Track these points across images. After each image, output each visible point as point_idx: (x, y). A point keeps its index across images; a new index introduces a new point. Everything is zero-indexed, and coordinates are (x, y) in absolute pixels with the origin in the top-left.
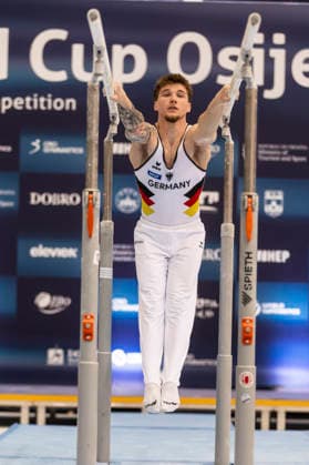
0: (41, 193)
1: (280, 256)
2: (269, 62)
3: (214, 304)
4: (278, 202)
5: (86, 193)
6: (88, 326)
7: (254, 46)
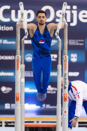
0: (2, 56)
1: (76, 74)
2: (72, 15)
3: (56, 89)
4: (75, 57)
5: (16, 56)
6: (17, 97)
7: (67, 10)
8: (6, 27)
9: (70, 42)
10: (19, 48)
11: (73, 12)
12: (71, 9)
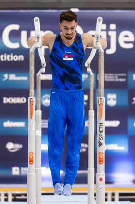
1: (115, 123)
3: (86, 146)
4: (114, 99)
5: (29, 99)
6: (31, 157)
7: (102, 30)
8: (13, 55)
9: (106, 77)
10: (33, 85)
11: (110, 33)
12: (108, 29)
